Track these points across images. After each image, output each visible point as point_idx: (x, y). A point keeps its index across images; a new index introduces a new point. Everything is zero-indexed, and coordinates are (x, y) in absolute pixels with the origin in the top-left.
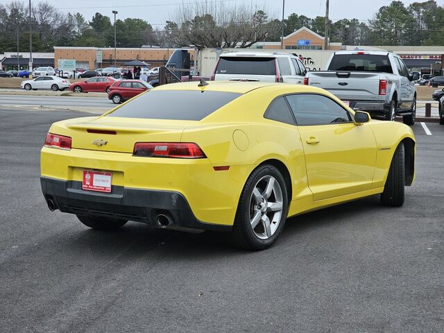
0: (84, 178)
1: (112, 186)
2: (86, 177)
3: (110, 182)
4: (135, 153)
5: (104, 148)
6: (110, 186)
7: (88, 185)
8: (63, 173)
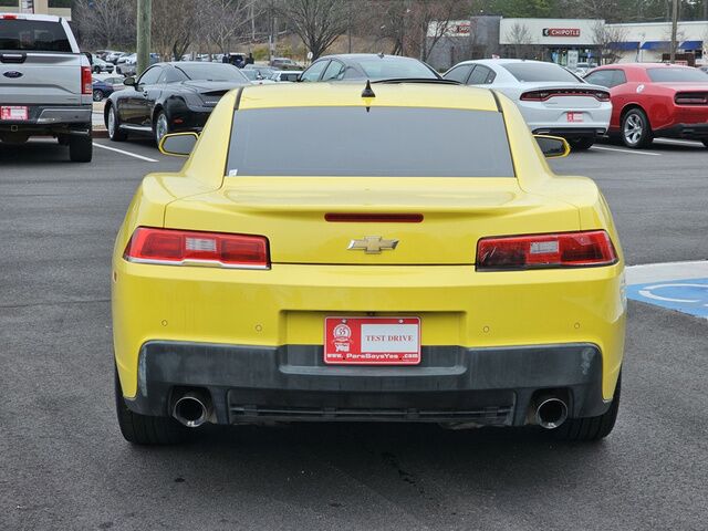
0: (330, 337)
1: (423, 348)
3: (415, 338)
4: (484, 263)
5: (387, 256)
6: (416, 349)
7: (344, 353)
8: (258, 329)
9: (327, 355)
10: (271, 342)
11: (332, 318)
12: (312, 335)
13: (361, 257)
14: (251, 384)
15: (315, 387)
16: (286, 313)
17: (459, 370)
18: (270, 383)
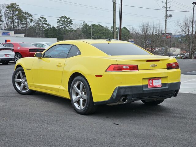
0: (149, 83)
2: (150, 82)
4: (168, 68)
5: (156, 68)
6: (161, 84)
7: (151, 85)
8: (139, 82)
9: (149, 86)
10: (141, 84)
11: (149, 79)
12: (146, 83)
13: (152, 68)
14: (138, 93)
15: (149, 92)
16: (143, 79)
17: (167, 87)
18: (141, 92)
